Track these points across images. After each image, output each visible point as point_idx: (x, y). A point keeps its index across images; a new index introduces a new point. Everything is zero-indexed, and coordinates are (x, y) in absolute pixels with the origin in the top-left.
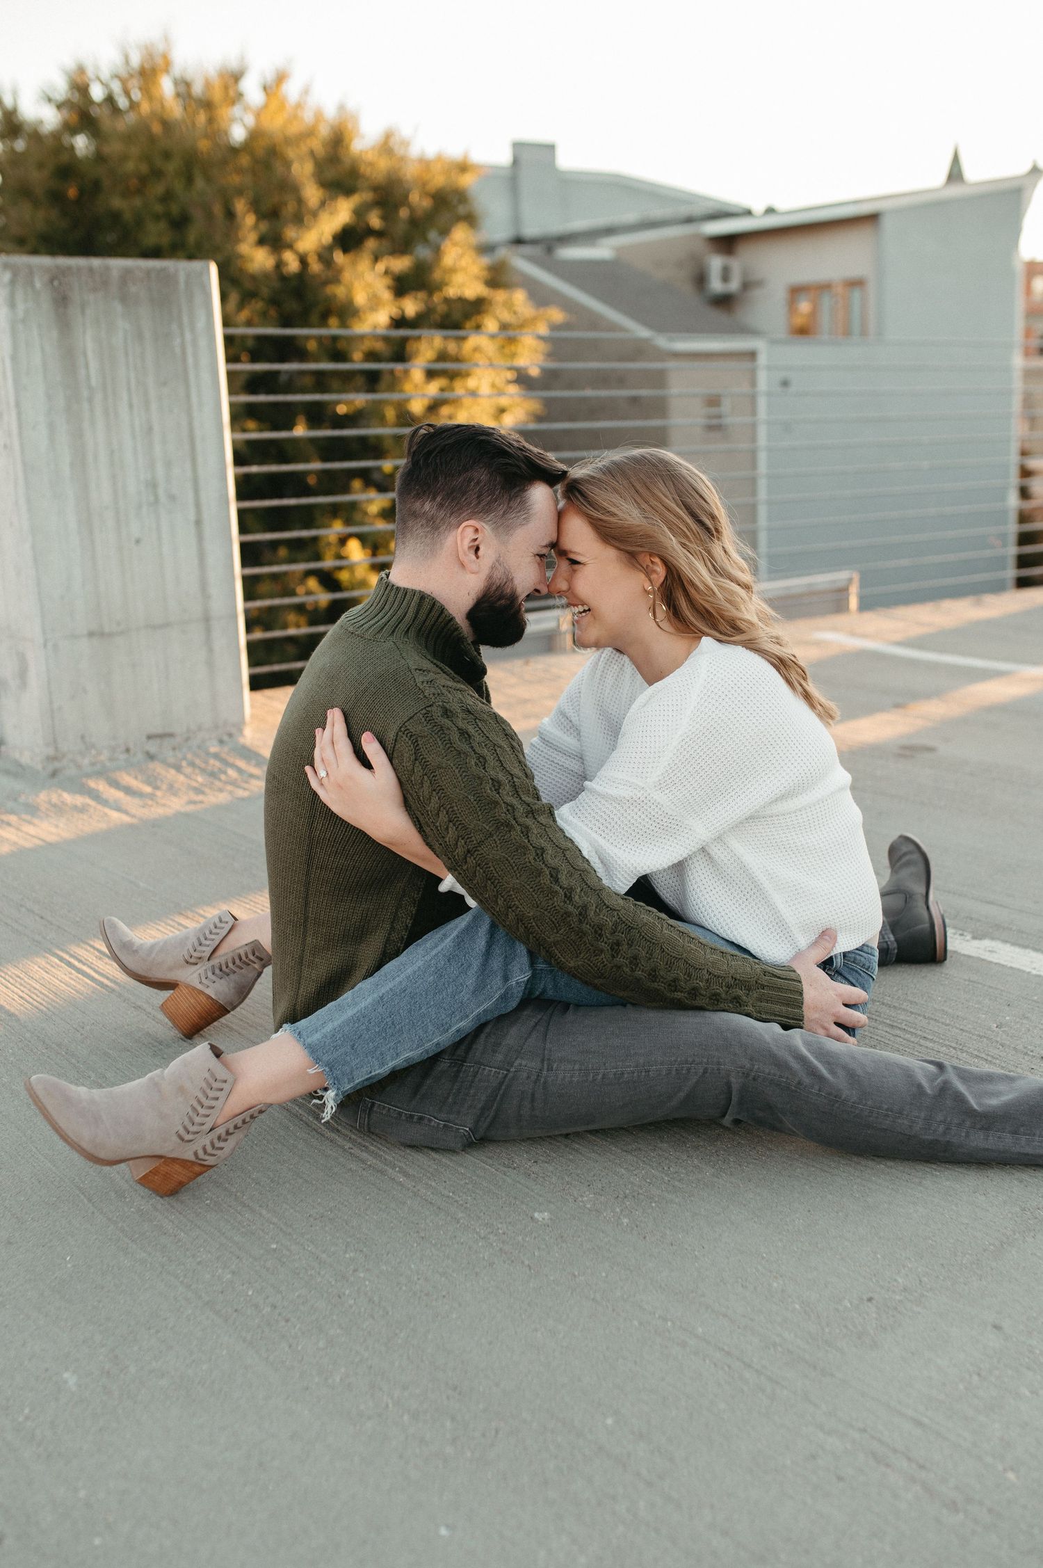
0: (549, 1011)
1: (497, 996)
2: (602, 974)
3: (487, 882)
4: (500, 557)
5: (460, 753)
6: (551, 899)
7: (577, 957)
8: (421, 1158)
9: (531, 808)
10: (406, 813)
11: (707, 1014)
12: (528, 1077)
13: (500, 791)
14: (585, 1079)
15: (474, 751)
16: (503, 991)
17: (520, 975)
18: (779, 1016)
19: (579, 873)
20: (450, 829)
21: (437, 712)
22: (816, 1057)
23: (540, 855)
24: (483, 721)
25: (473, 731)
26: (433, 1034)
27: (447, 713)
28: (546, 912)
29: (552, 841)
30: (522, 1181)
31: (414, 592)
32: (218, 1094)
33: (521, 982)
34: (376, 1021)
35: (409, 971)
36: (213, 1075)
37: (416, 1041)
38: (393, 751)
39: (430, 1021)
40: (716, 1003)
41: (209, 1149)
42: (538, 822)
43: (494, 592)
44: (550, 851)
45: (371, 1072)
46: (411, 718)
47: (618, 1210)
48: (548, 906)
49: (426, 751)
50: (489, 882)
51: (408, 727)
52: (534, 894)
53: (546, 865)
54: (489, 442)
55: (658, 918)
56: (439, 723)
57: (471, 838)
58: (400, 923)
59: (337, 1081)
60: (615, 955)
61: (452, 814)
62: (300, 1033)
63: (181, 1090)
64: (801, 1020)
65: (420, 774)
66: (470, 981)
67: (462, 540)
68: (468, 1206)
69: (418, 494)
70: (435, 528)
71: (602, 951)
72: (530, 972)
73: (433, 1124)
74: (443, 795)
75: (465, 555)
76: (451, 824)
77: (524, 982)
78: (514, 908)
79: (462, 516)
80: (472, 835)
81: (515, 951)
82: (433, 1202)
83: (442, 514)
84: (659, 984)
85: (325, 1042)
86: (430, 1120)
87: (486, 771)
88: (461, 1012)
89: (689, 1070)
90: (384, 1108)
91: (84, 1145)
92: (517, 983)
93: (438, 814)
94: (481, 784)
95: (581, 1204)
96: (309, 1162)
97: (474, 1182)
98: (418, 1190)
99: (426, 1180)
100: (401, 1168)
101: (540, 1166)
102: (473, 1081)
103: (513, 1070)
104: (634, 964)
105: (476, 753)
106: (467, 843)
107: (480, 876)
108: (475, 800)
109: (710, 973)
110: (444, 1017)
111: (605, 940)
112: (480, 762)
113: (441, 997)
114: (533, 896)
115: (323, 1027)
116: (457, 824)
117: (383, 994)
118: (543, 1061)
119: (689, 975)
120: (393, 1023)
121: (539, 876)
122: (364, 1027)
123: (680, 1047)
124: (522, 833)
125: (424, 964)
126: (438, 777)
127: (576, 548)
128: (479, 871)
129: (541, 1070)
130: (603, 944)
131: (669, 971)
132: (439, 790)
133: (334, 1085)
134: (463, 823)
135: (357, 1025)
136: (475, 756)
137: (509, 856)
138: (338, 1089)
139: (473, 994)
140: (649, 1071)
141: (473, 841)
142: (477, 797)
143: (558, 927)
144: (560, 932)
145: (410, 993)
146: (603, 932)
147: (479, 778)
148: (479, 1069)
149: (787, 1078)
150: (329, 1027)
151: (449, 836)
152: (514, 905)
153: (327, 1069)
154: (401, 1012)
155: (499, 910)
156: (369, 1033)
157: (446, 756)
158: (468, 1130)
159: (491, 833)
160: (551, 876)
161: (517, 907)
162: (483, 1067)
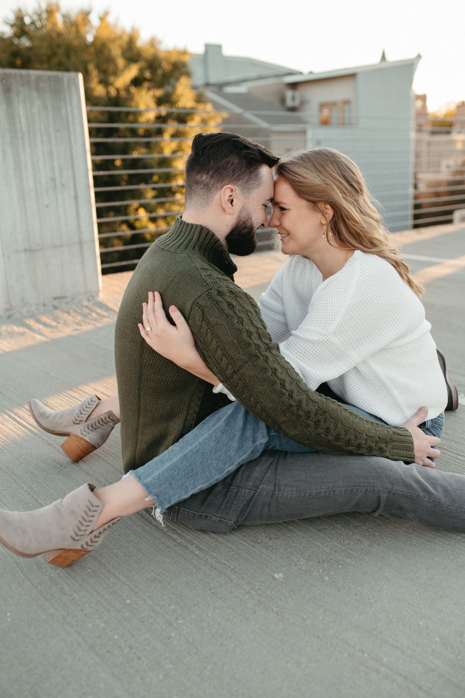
0: (277, 457)
1: (249, 451)
2: (310, 438)
3: (245, 389)
4: (244, 205)
5: (228, 316)
6: (281, 397)
7: (296, 429)
8: (206, 538)
9: (269, 346)
10: (196, 350)
11: (366, 458)
12: (267, 494)
13: (251, 337)
14: (299, 496)
15: (236, 314)
16: (252, 449)
17: (262, 440)
18: (403, 457)
19: (295, 382)
20: (223, 359)
21: (214, 293)
22: (425, 480)
23: (274, 372)
24: (240, 297)
25: (235, 303)
26: (215, 474)
27: (220, 293)
28: (278, 405)
29: (280, 364)
30: (264, 552)
31: (197, 226)
32: (94, 513)
33: (262, 443)
34: (183, 469)
35: (201, 440)
36: (91, 503)
37: (205, 479)
38: (190, 315)
39: (213, 468)
40: (370, 452)
41: (90, 543)
42: (272, 354)
43: (241, 225)
44: (279, 370)
45: (180, 497)
46: (199, 296)
47: (321, 571)
48: (280, 401)
49: (209, 315)
50: (246, 389)
51: (198, 302)
52: (271, 395)
53: (278, 378)
54: (238, 141)
55: (339, 406)
56: (216, 299)
57: (235, 364)
58: (192, 410)
59: (161, 504)
60: (317, 427)
61: (224, 350)
62: (139, 476)
63: (73, 512)
64: (414, 458)
65: (206, 328)
66: (235, 444)
67: (224, 196)
68: (237, 570)
69: (199, 171)
71: (309, 426)
72: (268, 438)
73: (213, 519)
74: (219, 340)
75: (226, 204)
76: (224, 357)
77: (264, 443)
78: (260, 403)
79: (224, 182)
80: (236, 362)
81: (259, 426)
82: (217, 567)
83: (212, 182)
84: (341, 442)
85: (154, 482)
86: (211, 517)
87: (243, 326)
88: (230, 461)
89: (357, 490)
90: (186, 511)
91: (18, 548)
92: (260, 444)
93: (216, 351)
94: (241, 333)
95: (299, 567)
96: (145, 542)
97: (238, 553)
98: (208, 560)
99: (211, 552)
100: (196, 544)
101: (273, 542)
102: (235, 497)
103: (258, 491)
104: (327, 432)
105: (237, 316)
106: (233, 367)
107: (241, 385)
108: (237, 343)
109: (367, 435)
110: (220, 464)
111: (312, 419)
112: (240, 321)
113: (219, 454)
114: (271, 396)
115: (153, 474)
116: (227, 356)
117: (186, 454)
118: (275, 486)
119: (356, 437)
120: (192, 470)
121: (274, 385)
122: (176, 473)
123: (353, 478)
124: (264, 360)
125: (209, 436)
126: (216, 330)
127: (284, 201)
128: (240, 383)
129: (274, 491)
130: (310, 422)
131: (346, 435)
132: (217, 337)
133: (160, 505)
134: (231, 356)
135: (172, 472)
136: (236, 318)
137: (257, 374)
138: (162, 508)
139: (237, 451)
140: (335, 491)
141: (236, 366)
142: (239, 341)
143: (285, 413)
144: (286, 416)
145: (202, 453)
146: (310, 415)
147: (239, 330)
148: (239, 490)
149: (411, 493)
150: (156, 473)
151: (222, 363)
152: (260, 401)
153: (156, 497)
154: (197, 463)
155: (251, 404)
156: (179, 476)
157: (220, 318)
158: (233, 522)
159: (246, 361)
160: (281, 384)
161: (262, 402)
162: (241, 489)
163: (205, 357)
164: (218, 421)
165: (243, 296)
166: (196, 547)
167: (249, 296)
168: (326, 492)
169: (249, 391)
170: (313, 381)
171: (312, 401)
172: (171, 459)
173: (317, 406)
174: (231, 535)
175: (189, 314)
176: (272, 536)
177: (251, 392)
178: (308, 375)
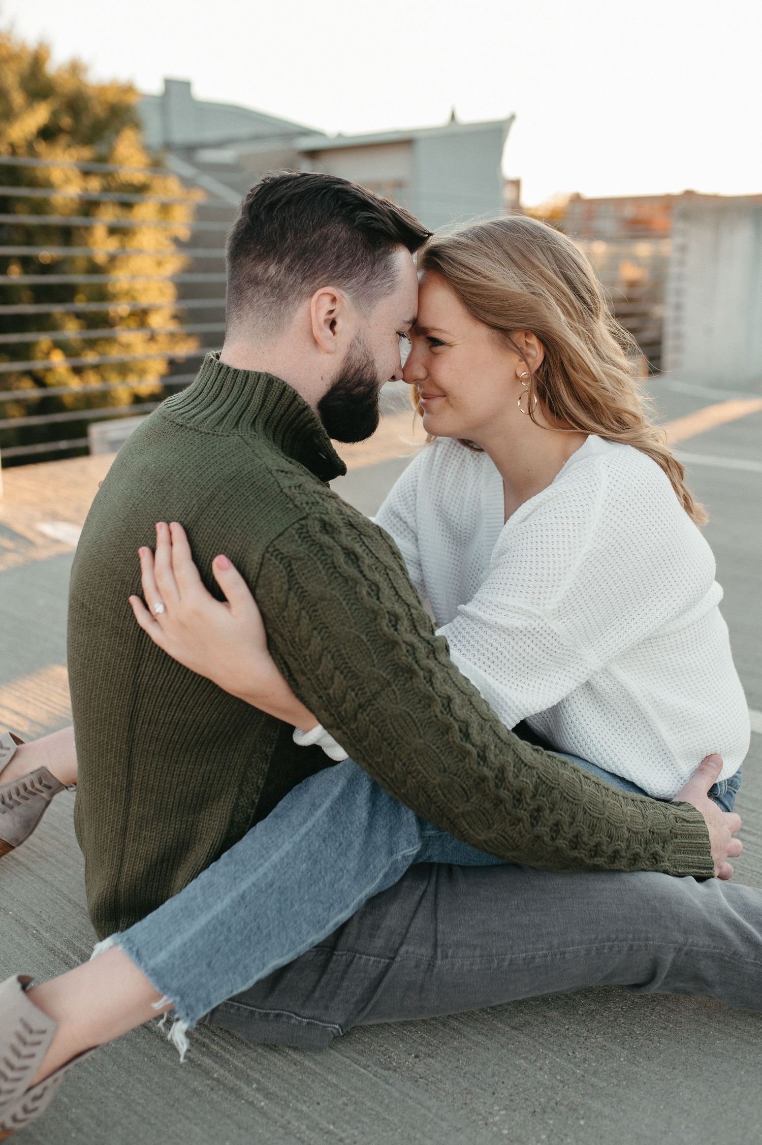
1: (381, 875)
2: (517, 846)
3: (382, 743)
4: (359, 333)
5: (347, 580)
6: (460, 760)
7: (489, 828)
9: (432, 646)
10: (270, 658)
11: (625, 876)
12: (417, 966)
13: (398, 627)
14: (488, 966)
15: (364, 576)
16: (386, 869)
17: (408, 849)
18: (693, 867)
19: (489, 724)
20: (336, 679)
21: (314, 526)
22: (745, 917)
23: (446, 705)
26: (308, 934)
27: (326, 527)
28: (455, 778)
29: (456, 685)
30: (412, 1093)
31: (259, 376)
32: (34, 1049)
33: (408, 856)
34: (238, 927)
35: (275, 857)
37: (287, 946)
38: (258, 578)
39: (305, 919)
40: (635, 864)
41: (21, 1116)
42: (439, 663)
43: (353, 377)
44: (457, 700)
45: (232, 991)
46: (280, 535)
48: (458, 770)
49: (303, 578)
50: (385, 743)
51: (278, 547)
52: (440, 755)
53: (455, 718)
54: (347, 192)
56: (318, 541)
57: (363, 689)
58: (250, 784)
59: (189, 1011)
60: (535, 822)
61: (339, 658)
62: (138, 951)
64: (712, 868)
65: (297, 608)
66: (352, 865)
67: (317, 311)
69: (260, 255)
70: (283, 298)
71: (520, 820)
72: (420, 845)
73: (293, 1021)
74: (327, 635)
75: (321, 329)
76: (338, 672)
77: (411, 855)
78: (414, 775)
79: (317, 281)
80: (365, 685)
81: (401, 819)
83: (290, 280)
84: (581, 850)
85: (173, 964)
86: (289, 1017)
87: (381, 603)
88: (341, 902)
89: (611, 948)
92: (404, 857)
93: (320, 659)
94: (375, 619)
95: (495, 1129)
96: (140, 1082)
97: (354, 1099)
98: (289, 1123)
99: (294, 1102)
100: (258, 1082)
101: (425, 1063)
102: (345, 972)
103: (398, 959)
104: (555, 831)
105: (367, 579)
106: (359, 695)
107: (375, 737)
108: (369, 640)
109: (629, 830)
110: (320, 911)
111: (525, 806)
112: (372, 590)
113: (317, 889)
114: (440, 759)
115: (169, 943)
116: (346, 671)
117: (244, 892)
118: (435, 946)
119: (610, 837)
120: (258, 928)
121: (447, 733)
122: (222, 938)
123: (601, 923)
124: (425, 678)
125: (293, 847)
126: (320, 611)
127: (441, 325)
128: (373, 730)
129: (434, 957)
130: (522, 811)
131: (592, 835)
132: (323, 628)
133: (187, 1015)
134: (353, 671)
135: (213, 936)
136: (366, 583)
137: (411, 710)
138: (192, 1020)
139: (355, 878)
140: (564, 953)
141: (366, 693)
142: (371, 636)
143: (470, 795)
144: (472, 800)
145: (279, 887)
146: (523, 797)
147: (373, 611)
148: (354, 957)
149: (721, 948)
150: (178, 941)
151: (333, 687)
152: (416, 770)
153: (178, 999)
154: (269, 912)
155: (393, 775)
156: (230, 943)
157: (330, 584)
158: (337, 1027)
159: (388, 682)
160: (461, 731)
161: (419, 773)
162: (358, 955)
163: (289, 671)
164: (311, 813)
165: (374, 533)
166: (257, 1089)
167: (386, 533)
168: (546, 956)
169: (393, 749)
170: (509, 714)
171: (526, 765)
172: (209, 907)
173: (536, 776)
174: (332, 1051)
175: (256, 575)
176: (420, 1048)
177: (395, 749)
178: (500, 701)
